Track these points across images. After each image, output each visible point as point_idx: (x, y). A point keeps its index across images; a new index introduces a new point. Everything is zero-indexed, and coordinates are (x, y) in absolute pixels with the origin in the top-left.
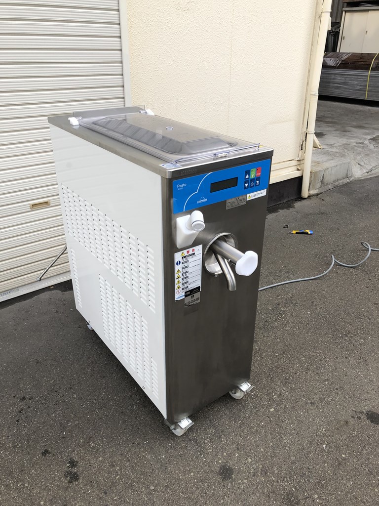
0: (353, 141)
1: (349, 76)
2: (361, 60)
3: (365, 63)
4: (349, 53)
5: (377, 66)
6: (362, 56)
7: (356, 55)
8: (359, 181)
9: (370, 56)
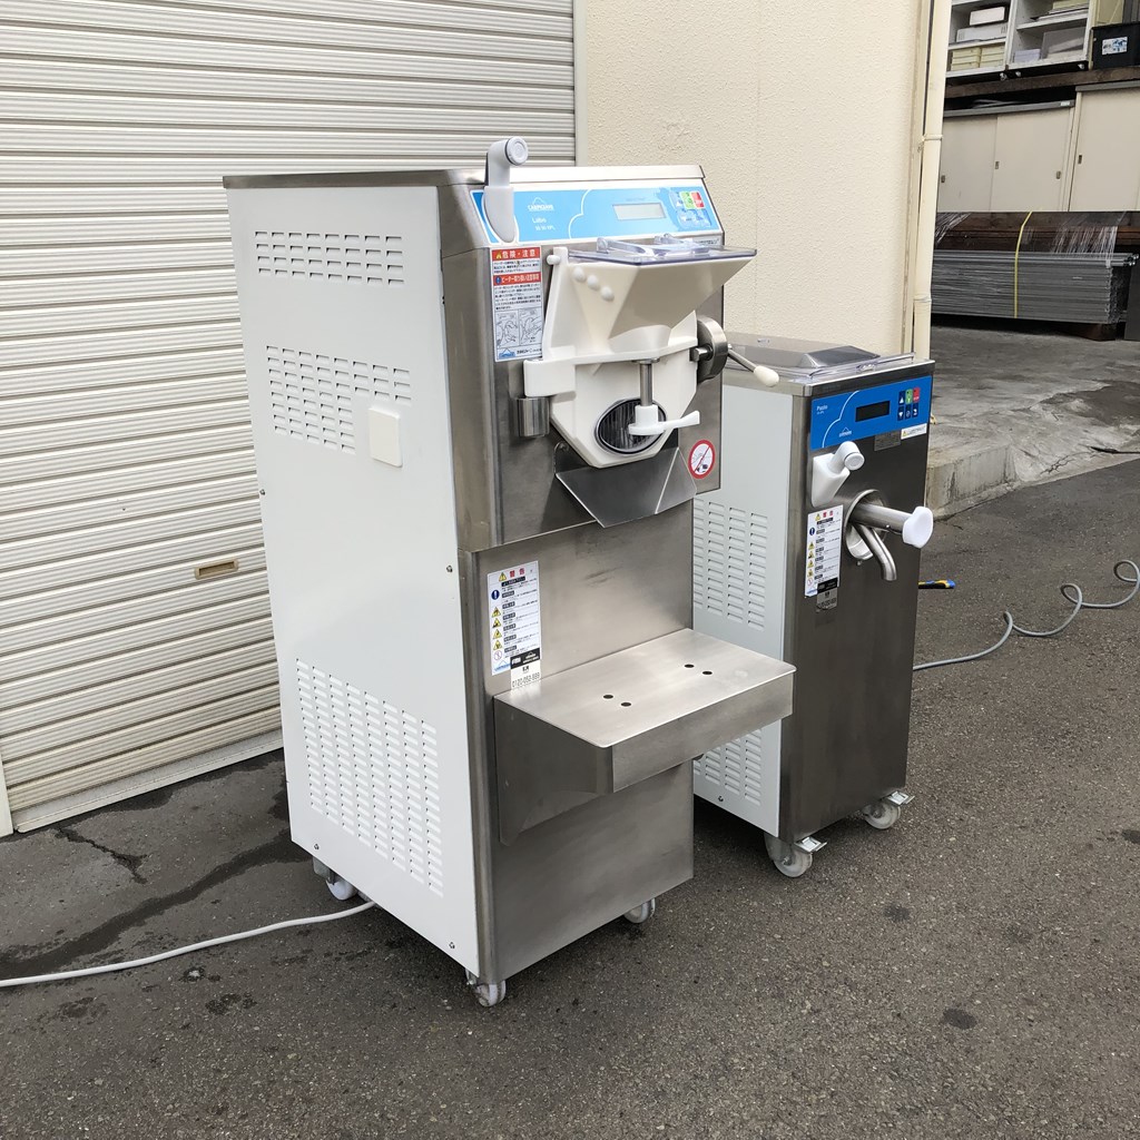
0: (1004, 406)
1: (968, 266)
2: (993, 228)
3: (1004, 235)
4: (963, 213)
5: (1031, 243)
6: (994, 219)
7: (979, 217)
8: (1034, 489)
9: (1015, 218)
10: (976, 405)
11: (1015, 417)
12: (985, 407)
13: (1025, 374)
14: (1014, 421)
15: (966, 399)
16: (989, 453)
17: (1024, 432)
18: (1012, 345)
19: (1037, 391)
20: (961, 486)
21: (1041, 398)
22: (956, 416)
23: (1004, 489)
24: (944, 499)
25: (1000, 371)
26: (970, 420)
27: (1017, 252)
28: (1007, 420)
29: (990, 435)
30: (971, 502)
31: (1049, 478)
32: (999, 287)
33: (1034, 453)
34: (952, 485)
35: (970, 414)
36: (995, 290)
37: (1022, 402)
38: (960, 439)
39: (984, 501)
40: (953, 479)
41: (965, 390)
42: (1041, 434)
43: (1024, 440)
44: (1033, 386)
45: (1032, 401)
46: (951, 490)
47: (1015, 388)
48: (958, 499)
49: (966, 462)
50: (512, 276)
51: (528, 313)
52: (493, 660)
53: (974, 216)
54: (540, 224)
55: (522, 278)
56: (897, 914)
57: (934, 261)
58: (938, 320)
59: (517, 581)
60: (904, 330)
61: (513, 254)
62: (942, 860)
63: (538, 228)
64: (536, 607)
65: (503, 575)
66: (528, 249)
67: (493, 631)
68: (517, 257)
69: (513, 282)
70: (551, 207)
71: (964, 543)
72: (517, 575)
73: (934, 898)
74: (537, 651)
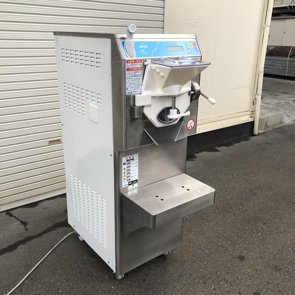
0: (282, 101)
1: (274, 61)
2: (282, 51)
3: (285, 52)
4: (274, 46)
5: (293, 55)
6: (282, 48)
7: (278, 47)
8: (289, 126)
9: (289, 48)
10: (274, 101)
11: (284, 105)
12: (276, 101)
13: (288, 92)
14: (284, 106)
15: (271, 99)
16: (277, 115)
17: (287, 109)
18: (285, 83)
19: (291, 97)
20: (268, 124)
21: (292, 99)
22: (268, 104)
23: (280, 125)
24: (263, 128)
25: (281, 91)
26: (272, 105)
27: (288, 58)
28: (283, 106)
29: (277, 110)
30: (271, 129)
31: (294, 123)
32: (282, 67)
33: (290, 115)
34: (266, 124)
35: (272, 103)
36: (281, 68)
37: (287, 100)
38: (269, 111)
39: (275, 129)
40: (266, 122)
41: (271, 96)
42: (292, 110)
43: (287, 112)
44: (291, 96)
45: (290, 100)
46: (266, 125)
47: (285, 96)
48: (267, 128)
49: (270, 118)
50: (133, 68)
51: (138, 80)
52: (123, 183)
53: (277, 47)
54: (143, 52)
55: (136, 69)
56: (241, 258)
57: (265, 59)
58: (265, 75)
59: (131, 160)
60: (255, 80)
61: (133, 61)
62: (256, 241)
63: (142, 53)
64: (137, 168)
65: (127, 158)
66: (138, 60)
67: (123, 175)
68: (135, 62)
69: (133, 70)
70: (147, 46)
71: (268, 141)
72: (132, 158)
73: (252, 254)
74: (137, 180)
